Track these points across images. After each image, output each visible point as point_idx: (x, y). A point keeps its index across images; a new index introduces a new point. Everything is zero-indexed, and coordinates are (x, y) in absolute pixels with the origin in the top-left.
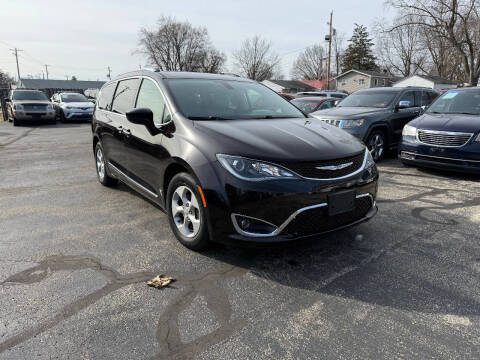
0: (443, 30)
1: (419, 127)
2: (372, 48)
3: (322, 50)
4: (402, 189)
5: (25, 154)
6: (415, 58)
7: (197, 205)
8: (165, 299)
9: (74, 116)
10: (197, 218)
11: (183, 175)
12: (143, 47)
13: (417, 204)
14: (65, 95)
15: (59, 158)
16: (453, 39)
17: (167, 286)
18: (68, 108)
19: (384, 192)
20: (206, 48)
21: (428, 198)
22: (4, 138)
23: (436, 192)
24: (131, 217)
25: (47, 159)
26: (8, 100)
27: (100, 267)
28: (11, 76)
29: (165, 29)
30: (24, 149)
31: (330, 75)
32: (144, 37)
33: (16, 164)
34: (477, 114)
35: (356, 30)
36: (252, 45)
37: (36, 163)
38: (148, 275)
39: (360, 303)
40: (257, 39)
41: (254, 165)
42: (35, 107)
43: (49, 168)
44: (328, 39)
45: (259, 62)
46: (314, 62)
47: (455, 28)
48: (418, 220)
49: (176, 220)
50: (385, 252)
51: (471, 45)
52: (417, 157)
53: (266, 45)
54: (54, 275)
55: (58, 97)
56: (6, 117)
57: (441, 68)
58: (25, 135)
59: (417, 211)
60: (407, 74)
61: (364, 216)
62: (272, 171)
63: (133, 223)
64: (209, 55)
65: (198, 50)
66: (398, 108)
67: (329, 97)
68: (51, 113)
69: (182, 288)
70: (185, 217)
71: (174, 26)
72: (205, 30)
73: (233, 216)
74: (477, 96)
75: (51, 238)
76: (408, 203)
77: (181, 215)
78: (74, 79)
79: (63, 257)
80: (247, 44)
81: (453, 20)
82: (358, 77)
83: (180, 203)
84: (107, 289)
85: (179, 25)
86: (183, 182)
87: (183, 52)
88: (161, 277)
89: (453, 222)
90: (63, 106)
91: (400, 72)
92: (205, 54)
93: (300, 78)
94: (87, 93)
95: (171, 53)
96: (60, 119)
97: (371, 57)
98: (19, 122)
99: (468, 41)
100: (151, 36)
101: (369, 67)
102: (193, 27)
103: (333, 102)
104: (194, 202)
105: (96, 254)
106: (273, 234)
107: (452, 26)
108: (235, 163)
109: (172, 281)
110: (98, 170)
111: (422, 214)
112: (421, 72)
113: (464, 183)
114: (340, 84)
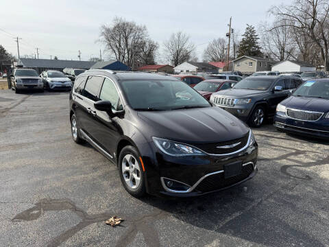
0: (307, 30)
1: (287, 105)
2: (258, 41)
3: (224, 41)
4: (275, 149)
5: (23, 117)
6: (287, 48)
7: (138, 169)
8: (117, 235)
9: (56, 87)
10: (138, 176)
11: (130, 147)
12: (103, 38)
13: (285, 162)
14: (50, 72)
15: (46, 120)
16: (313, 37)
17: (119, 225)
18: (52, 81)
19: (263, 153)
20: (145, 39)
21: (292, 157)
22: (9, 103)
23: (298, 153)
24: (95, 169)
25: (38, 120)
26: (13, 76)
27: (75, 209)
28: (13, 55)
29: (118, 26)
30: (22, 112)
31: (229, 59)
32: (104, 31)
33: (18, 124)
34: (327, 99)
35: (247, 29)
36: (176, 37)
37: (31, 124)
38: (106, 216)
39: (243, 241)
40: (180, 33)
41: (176, 145)
42: (30, 81)
43: (39, 128)
44: (228, 35)
45: (181, 49)
46: (218, 50)
47: (315, 29)
48: (285, 176)
49: (124, 176)
50: (261, 201)
51: (325, 41)
52: (286, 126)
53: (186, 37)
54: (46, 214)
55: (45, 73)
56: (10, 86)
57: (305, 55)
58: (23, 101)
59: (284, 168)
60: (282, 59)
61: (248, 176)
62: (188, 150)
63: (96, 174)
64: (147, 44)
65: (140, 40)
66: (274, 91)
67: (227, 80)
68: (40, 85)
69: (128, 227)
70: (130, 174)
71: (124, 24)
72: (144, 27)
73: (162, 178)
74: (327, 85)
75: (43, 185)
76: (279, 161)
77: (127, 173)
78: (56, 58)
79: (51, 200)
80: (173, 36)
81: (313, 24)
82: (248, 61)
83: (128, 165)
84: (80, 227)
85: (127, 24)
86: (129, 152)
87: (130, 41)
88: (115, 218)
89: (308, 178)
90: (49, 80)
91: (277, 58)
92: (145, 43)
93: (209, 60)
94: (65, 71)
95: (122, 42)
96: (47, 89)
97: (257, 47)
98: (19, 91)
99: (324, 38)
100: (108, 30)
101: (256, 54)
102: (136, 25)
103: (230, 84)
104: (136, 166)
105: (72, 198)
106: (188, 191)
107: (312, 28)
108: (164, 143)
109: (122, 221)
110: (73, 132)
111: (288, 170)
112: (291, 58)
113: (317, 145)
114: (236, 65)
